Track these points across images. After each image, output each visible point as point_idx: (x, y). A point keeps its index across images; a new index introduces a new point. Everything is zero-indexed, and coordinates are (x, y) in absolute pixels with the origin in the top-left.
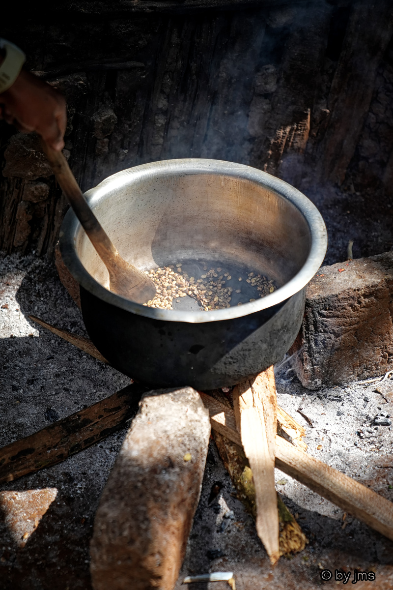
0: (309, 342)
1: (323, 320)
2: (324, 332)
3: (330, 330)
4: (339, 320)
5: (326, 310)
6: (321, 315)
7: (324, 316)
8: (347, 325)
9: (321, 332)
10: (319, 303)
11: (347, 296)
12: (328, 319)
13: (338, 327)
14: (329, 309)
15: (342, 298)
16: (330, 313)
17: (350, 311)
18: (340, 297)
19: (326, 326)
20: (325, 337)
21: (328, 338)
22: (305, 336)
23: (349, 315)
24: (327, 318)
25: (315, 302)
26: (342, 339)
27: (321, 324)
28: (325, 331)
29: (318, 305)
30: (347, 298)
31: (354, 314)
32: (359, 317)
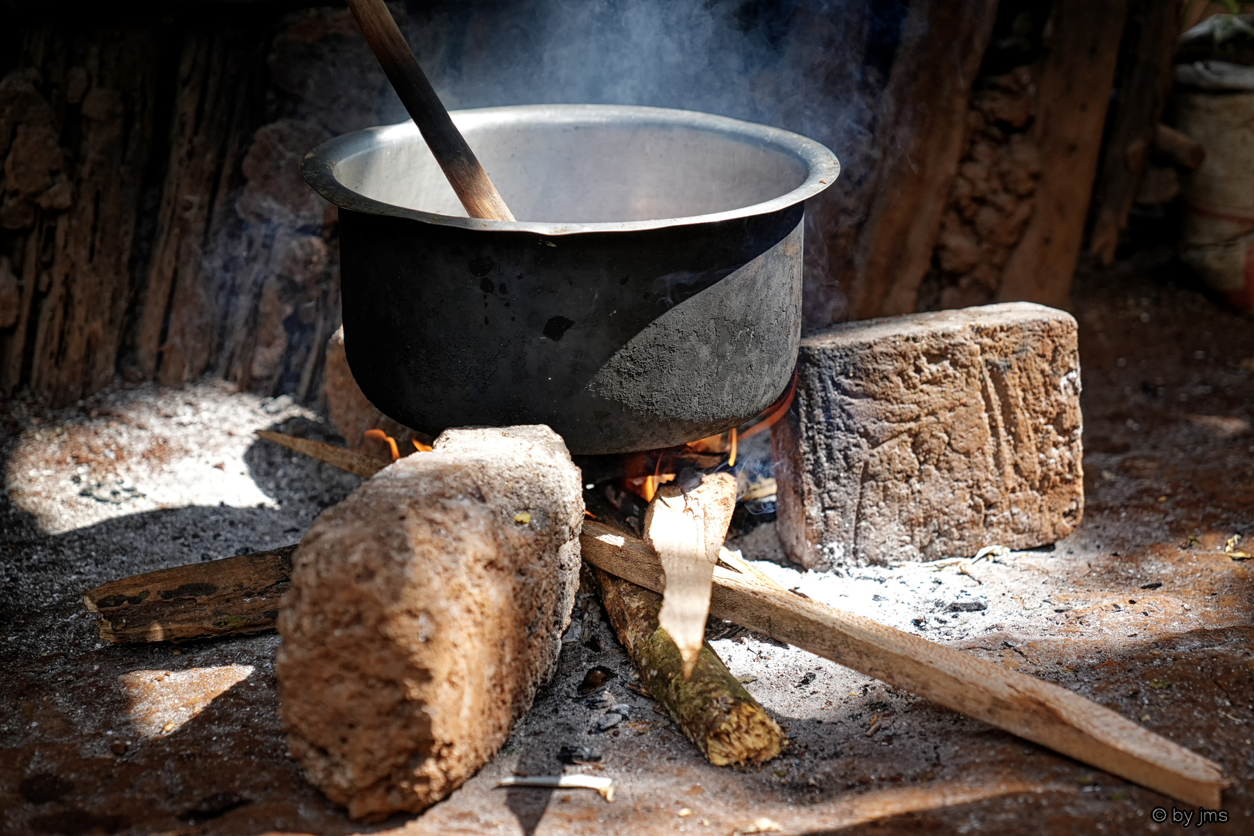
0: (814, 452)
1: (843, 400)
2: (847, 430)
3: (859, 425)
4: (876, 405)
5: (847, 377)
6: (837, 386)
7: (845, 392)
8: (894, 419)
9: (839, 429)
10: (833, 358)
11: (893, 351)
12: (853, 401)
13: (875, 423)
14: (855, 377)
15: (881, 353)
16: (857, 385)
17: (898, 387)
18: (877, 349)
19: (850, 416)
20: (848, 443)
21: (855, 446)
22: (805, 435)
23: (896, 395)
24: (852, 397)
25: (824, 353)
26: (884, 452)
27: (839, 410)
28: (849, 430)
29: (832, 363)
30: (891, 356)
31: (909, 395)
32: (918, 403)
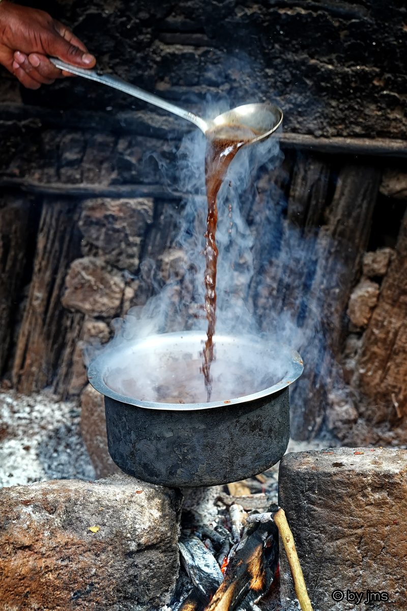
1: (310, 508)
3: (320, 525)
4: (333, 514)
5: (314, 493)
6: (307, 498)
7: (311, 502)
8: (345, 525)
10: (304, 480)
11: (346, 481)
12: (317, 508)
13: (331, 525)
14: (319, 494)
15: (338, 481)
16: (320, 499)
17: (350, 505)
18: (336, 478)
19: (314, 519)
21: (316, 538)
23: (348, 510)
24: (315, 506)
25: (298, 475)
26: (337, 546)
27: (307, 514)
28: (312, 526)
29: (303, 483)
30: (345, 483)
31: (357, 512)
32: (363, 518)
